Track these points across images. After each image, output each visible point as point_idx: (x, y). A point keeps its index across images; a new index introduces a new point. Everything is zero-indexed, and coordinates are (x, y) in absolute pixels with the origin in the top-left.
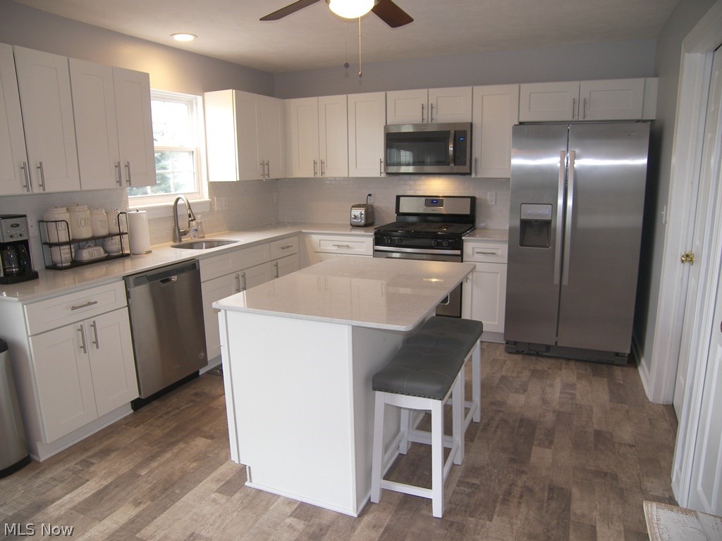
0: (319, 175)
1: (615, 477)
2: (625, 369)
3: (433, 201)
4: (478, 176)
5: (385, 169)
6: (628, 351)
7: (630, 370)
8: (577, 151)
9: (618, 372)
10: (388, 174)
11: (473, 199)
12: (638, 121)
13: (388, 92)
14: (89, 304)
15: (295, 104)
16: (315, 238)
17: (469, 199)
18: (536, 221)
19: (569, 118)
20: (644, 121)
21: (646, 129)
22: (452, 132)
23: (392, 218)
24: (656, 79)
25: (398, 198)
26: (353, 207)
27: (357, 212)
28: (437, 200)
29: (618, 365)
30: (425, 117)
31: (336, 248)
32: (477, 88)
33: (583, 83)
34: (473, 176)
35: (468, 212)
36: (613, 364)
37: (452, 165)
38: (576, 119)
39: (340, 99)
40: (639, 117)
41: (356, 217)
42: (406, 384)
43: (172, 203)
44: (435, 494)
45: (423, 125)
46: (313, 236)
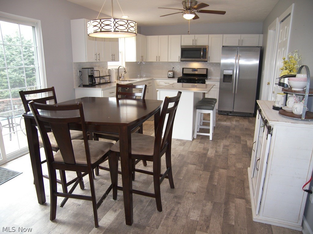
0: (158, 61)
1: (251, 134)
2: (253, 118)
3: (194, 70)
4: (210, 62)
5: (181, 59)
6: (253, 112)
7: (254, 118)
8: (240, 55)
9: (251, 119)
10: (181, 61)
11: (207, 69)
12: (257, 47)
13: (182, 35)
14: (113, 93)
15: (150, 37)
16: (158, 81)
17: (206, 69)
18: (228, 75)
19: (237, 45)
20: (259, 47)
21: (259, 49)
22: (202, 48)
23: (181, 75)
24: (262, 35)
25: (183, 69)
26: (169, 71)
27: (170, 73)
28: (196, 70)
29: (250, 117)
30: (194, 43)
31: (165, 84)
32: (210, 35)
33: (242, 35)
34: (208, 62)
35: (205, 73)
36: (249, 117)
37: (202, 58)
38: (239, 45)
39: (166, 37)
40: (257, 46)
41: (170, 75)
42: (204, 107)
43: (118, 68)
44: (210, 135)
45: (193, 46)
46: (157, 80)
